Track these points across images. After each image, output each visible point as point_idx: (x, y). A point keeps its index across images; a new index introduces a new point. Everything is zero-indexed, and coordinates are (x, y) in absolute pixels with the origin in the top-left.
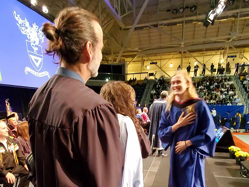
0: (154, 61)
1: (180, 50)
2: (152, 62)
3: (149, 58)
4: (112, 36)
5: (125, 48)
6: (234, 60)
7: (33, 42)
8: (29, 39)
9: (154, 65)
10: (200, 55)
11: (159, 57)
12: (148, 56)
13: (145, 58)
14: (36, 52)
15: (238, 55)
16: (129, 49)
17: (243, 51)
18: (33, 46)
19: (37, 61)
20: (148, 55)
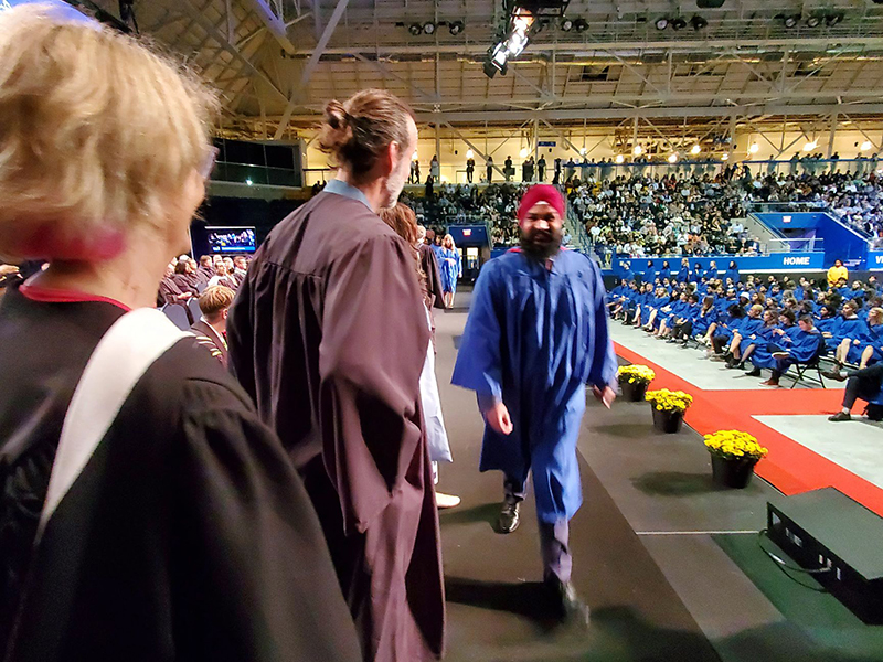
1: (434, 122)
4: (261, 68)
5: (299, 103)
6: (550, 150)
10: (477, 135)
15: (558, 140)
16: (306, 107)
17: (567, 133)
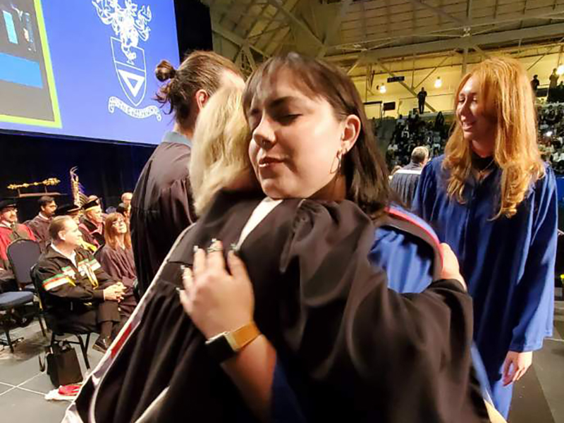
0: (397, 75)
1: (461, 47)
2: (391, 77)
3: (385, 69)
4: (301, 17)
5: (331, 45)
7: (126, 40)
8: (117, 34)
9: (397, 83)
11: (408, 65)
12: (383, 63)
13: (376, 68)
14: (133, 64)
16: (338, 48)
18: (126, 49)
19: (134, 83)
20: (382, 60)
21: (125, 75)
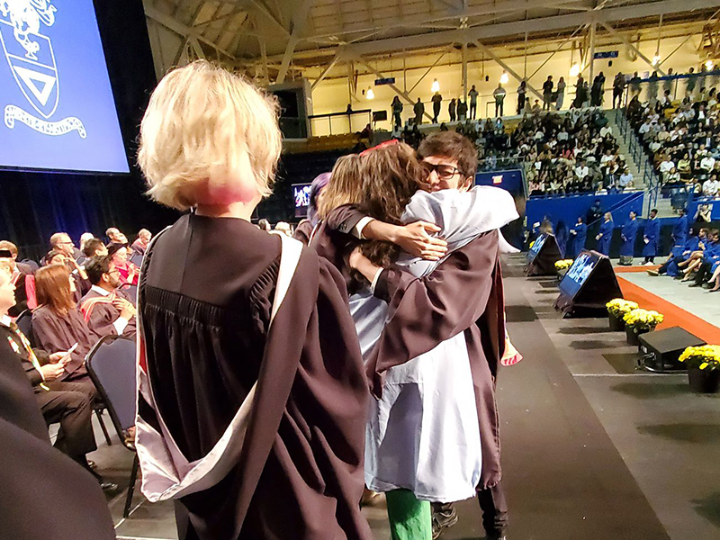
0: (386, 76)
1: (459, 41)
2: (379, 78)
3: (370, 68)
5: (299, 37)
6: (610, 64)
7: (21, 24)
8: (5, 15)
9: (387, 86)
10: (514, 52)
11: (398, 63)
12: (367, 61)
13: (359, 67)
14: (36, 59)
15: (622, 49)
16: (310, 40)
17: (635, 38)
18: (22, 37)
19: (40, 85)
20: (368, 57)
21: (26, 75)
